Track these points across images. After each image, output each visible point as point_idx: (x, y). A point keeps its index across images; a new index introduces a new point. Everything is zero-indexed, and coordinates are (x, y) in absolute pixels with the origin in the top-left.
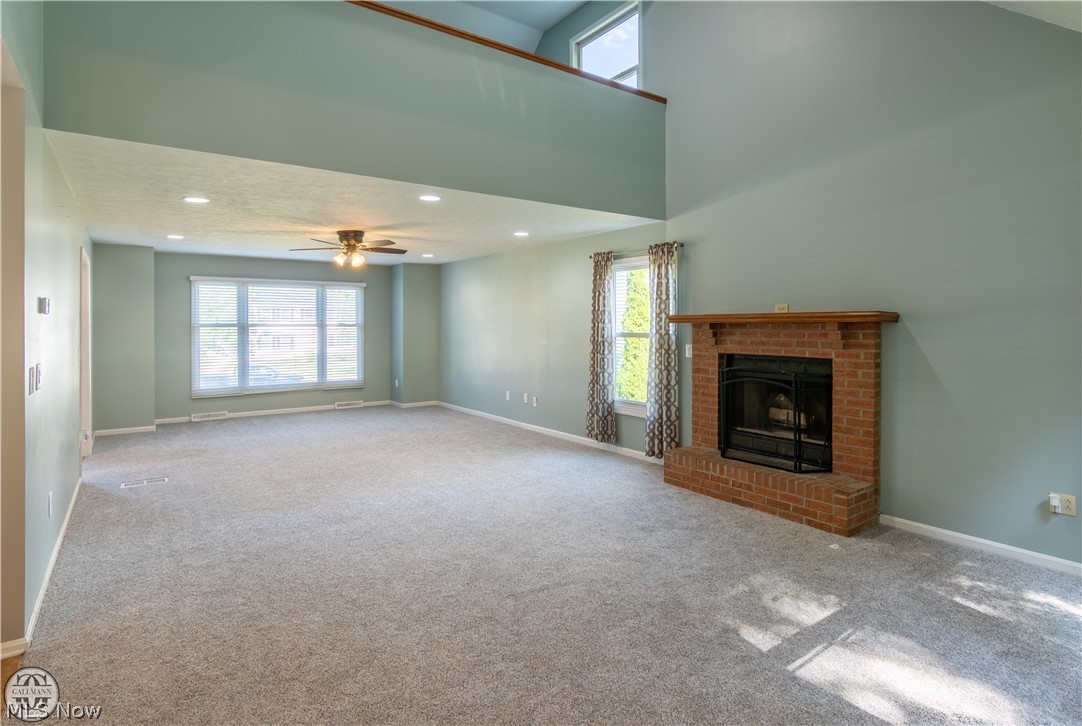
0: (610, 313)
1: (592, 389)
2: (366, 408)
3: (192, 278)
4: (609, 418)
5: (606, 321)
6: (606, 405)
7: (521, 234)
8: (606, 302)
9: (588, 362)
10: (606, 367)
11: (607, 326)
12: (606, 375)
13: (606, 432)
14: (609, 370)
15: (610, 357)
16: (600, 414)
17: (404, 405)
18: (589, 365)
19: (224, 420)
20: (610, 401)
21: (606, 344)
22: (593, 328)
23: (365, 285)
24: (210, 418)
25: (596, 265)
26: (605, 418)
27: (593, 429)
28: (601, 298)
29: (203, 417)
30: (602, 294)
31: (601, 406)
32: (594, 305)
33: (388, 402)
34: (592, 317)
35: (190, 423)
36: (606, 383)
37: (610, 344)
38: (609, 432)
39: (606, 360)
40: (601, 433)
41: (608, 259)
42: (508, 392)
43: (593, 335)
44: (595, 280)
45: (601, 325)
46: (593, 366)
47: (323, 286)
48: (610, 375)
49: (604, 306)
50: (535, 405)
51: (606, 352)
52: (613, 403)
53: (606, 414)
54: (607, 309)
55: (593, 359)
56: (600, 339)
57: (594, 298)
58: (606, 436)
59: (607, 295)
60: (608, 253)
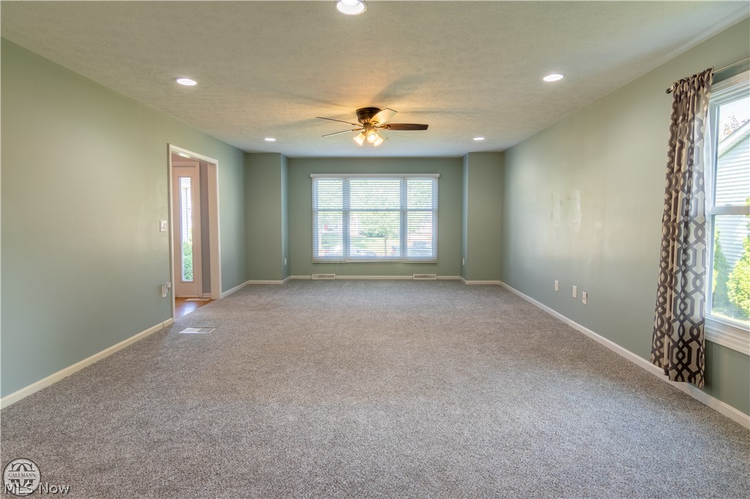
0: (701, 175)
1: (663, 295)
2: (438, 281)
3: (312, 175)
4: (694, 345)
5: (694, 189)
6: (688, 325)
7: (553, 78)
8: (695, 157)
9: (656, 253)
10: (690, 263)
11: (696, 195)
12: (690, 276)
13: (685, 367)
14: (698, 269)
15: (699, 246)
16: (676, 337)
17: (468, 282)
18: (659, 258)
19: (332, 280)
20: (696, 317)
21: (692, 226)
22: (668, 202)
23: (438, 175)
24: (324, 278)
25: (678, 99)
26: (686, 344)
27: (662, 355)
28: (684, 152)
29: (320, 277)
30: (687, 144)
31: (676, 325)
32: (670, 165)
33: (458, 277)
34: (666, 183)
35: (311, 281)
36: (690, 288)
37: (701, 226)
38: (693, 367)
39: (690, 252)
40: (675, 367)
41: (702, 84)
42: (557, 282)
43: (667, 212)
44: (675, 123)
45: (682, 195)
46: (665, 259)
47: (404, 178)
48: (698, 277)
49: (691, 163)
50: (584, 302)
51: (692, 239)
52: (703, 322)
53: (687, 337)
54: (696, 168)
55: (665, 249)
56: (680, 218)
57: (671, 154)
58: (686, 374)
59: (697, 144)
60: (703, 74)
